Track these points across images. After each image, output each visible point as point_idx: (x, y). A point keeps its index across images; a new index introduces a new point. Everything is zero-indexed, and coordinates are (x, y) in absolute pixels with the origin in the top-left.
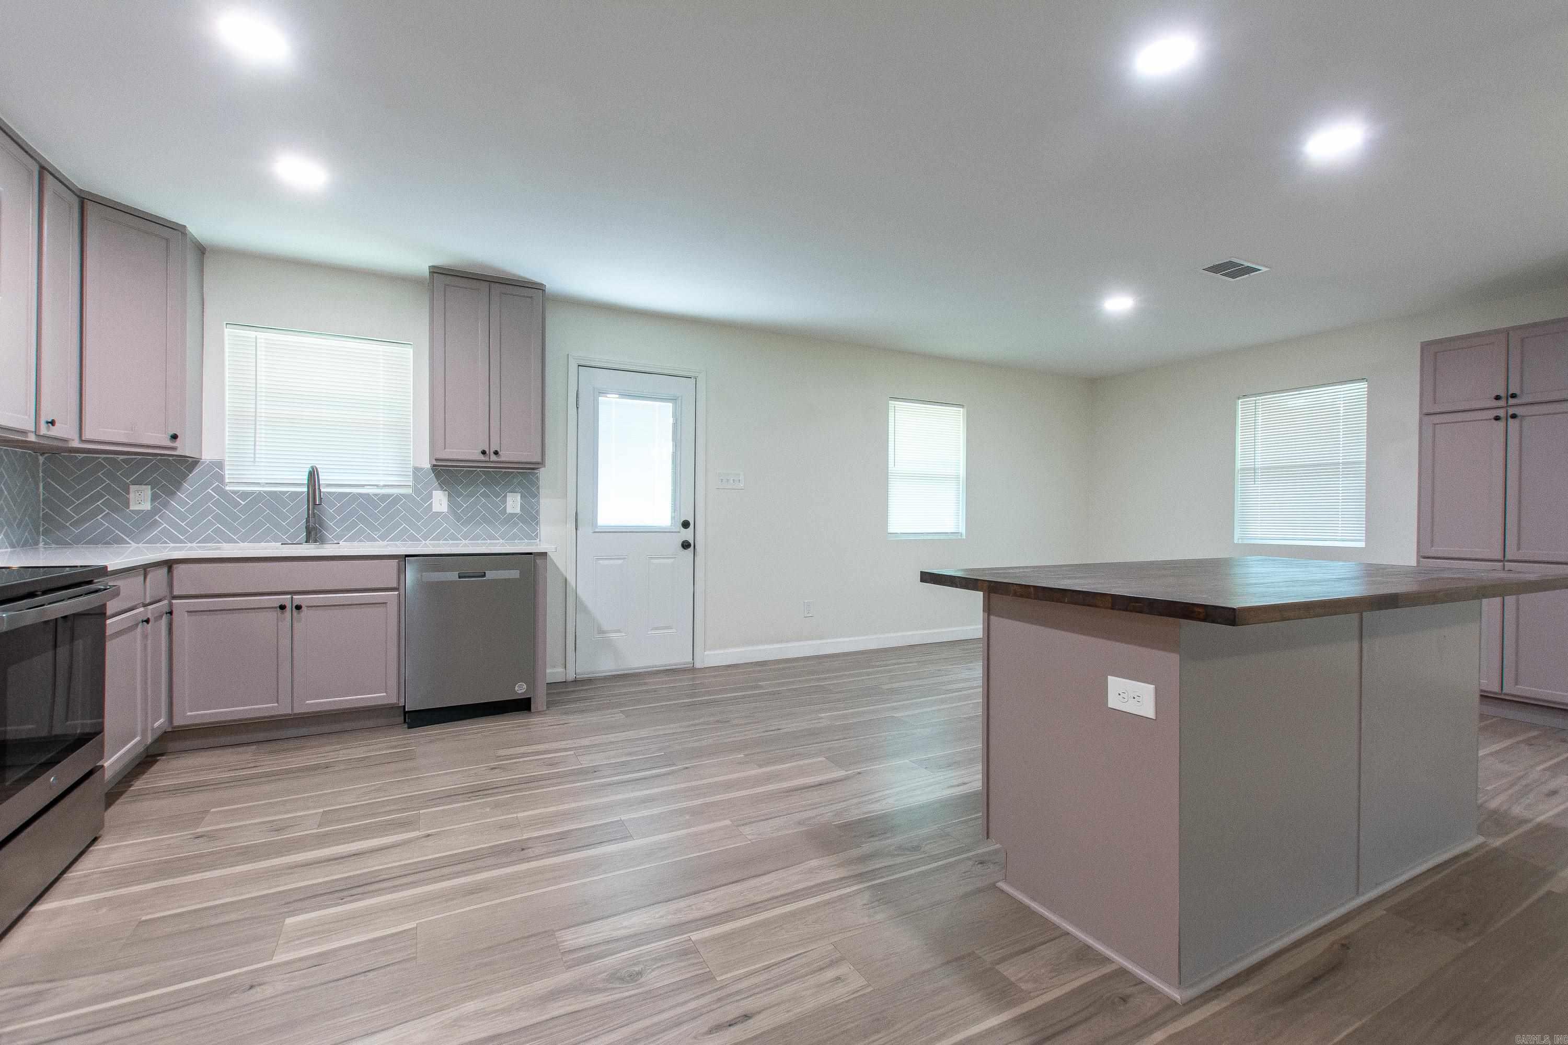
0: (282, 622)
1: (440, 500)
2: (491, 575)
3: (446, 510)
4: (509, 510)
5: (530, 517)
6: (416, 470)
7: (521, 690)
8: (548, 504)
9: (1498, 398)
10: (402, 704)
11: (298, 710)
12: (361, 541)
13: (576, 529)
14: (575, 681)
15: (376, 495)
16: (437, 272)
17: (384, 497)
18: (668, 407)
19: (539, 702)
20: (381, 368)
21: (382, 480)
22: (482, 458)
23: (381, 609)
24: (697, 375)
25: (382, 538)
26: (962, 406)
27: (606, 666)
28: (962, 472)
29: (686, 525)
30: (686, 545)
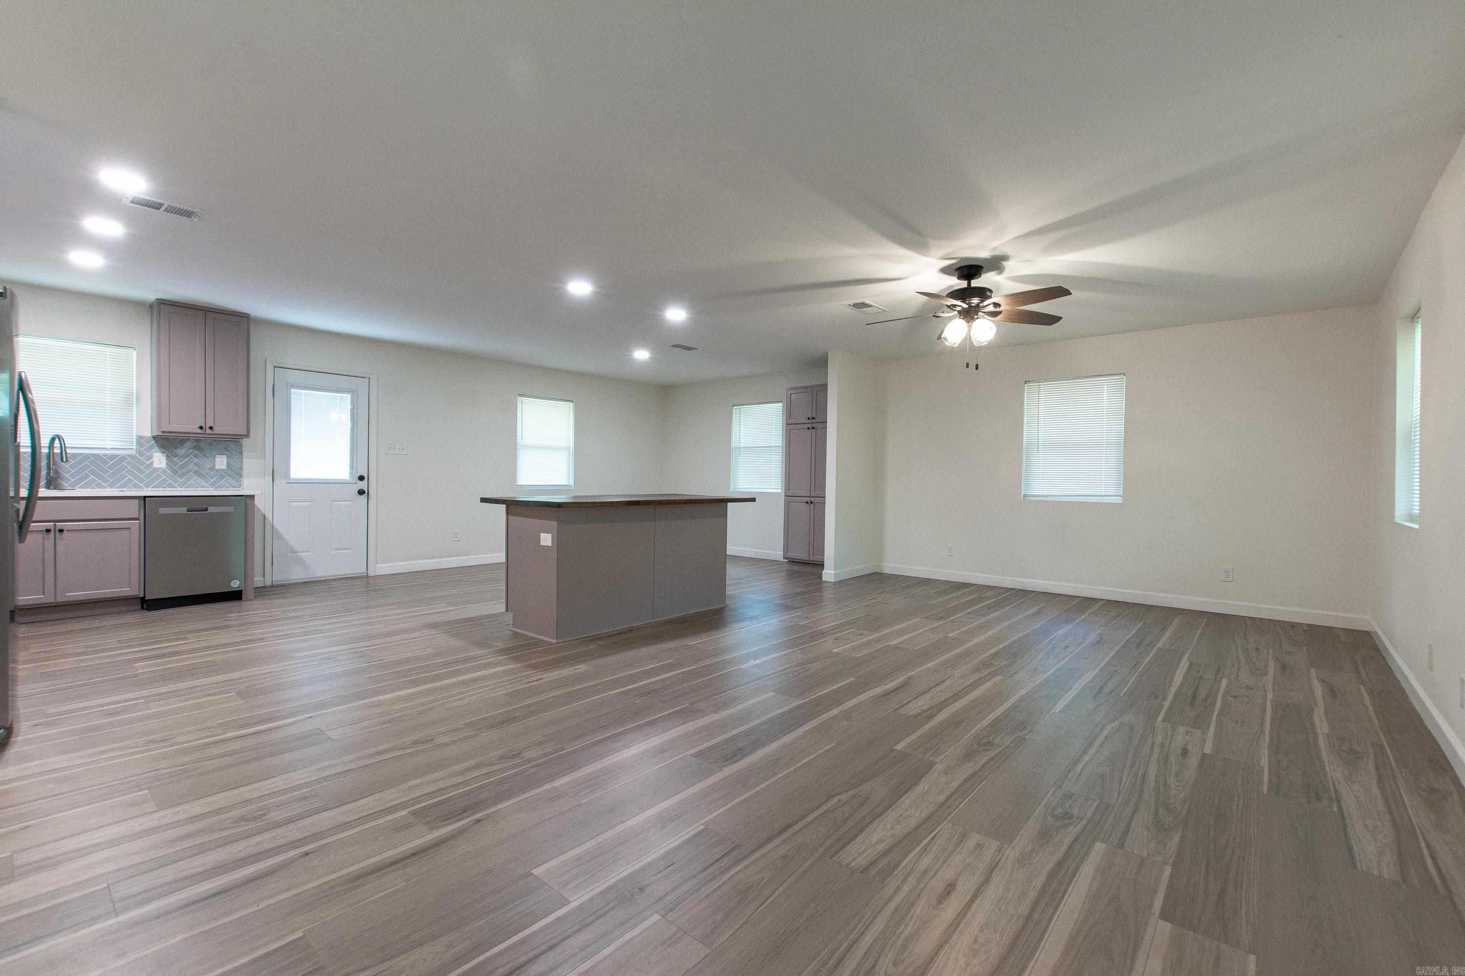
0: (47, 540)
1: (160, 459)
2: (211, 509)
3: (165, 467)
4: (217, 467)
5: (236, 473)
6: (140, 438)
7: (235, 584)
8: (249, 463)
9: (809, 419)
10: (142, 596)
11: (60, 599)
12: (93, 488)
13: (273, 481)
14: (272, 586)
15: (105, 455)
16: (162, 303)
17: (113, 457)
18: (348, 397)
19: (248, 594)
20: (108, 361)
21: (109, 444)
22: (199, 431)
23: (126, 532)
24: (368, 376)
25: (111, 486)
26: (572, 402)
27: (297, 575)
28: (572, 444)
29: (361, 478)
30: (361, 492)
